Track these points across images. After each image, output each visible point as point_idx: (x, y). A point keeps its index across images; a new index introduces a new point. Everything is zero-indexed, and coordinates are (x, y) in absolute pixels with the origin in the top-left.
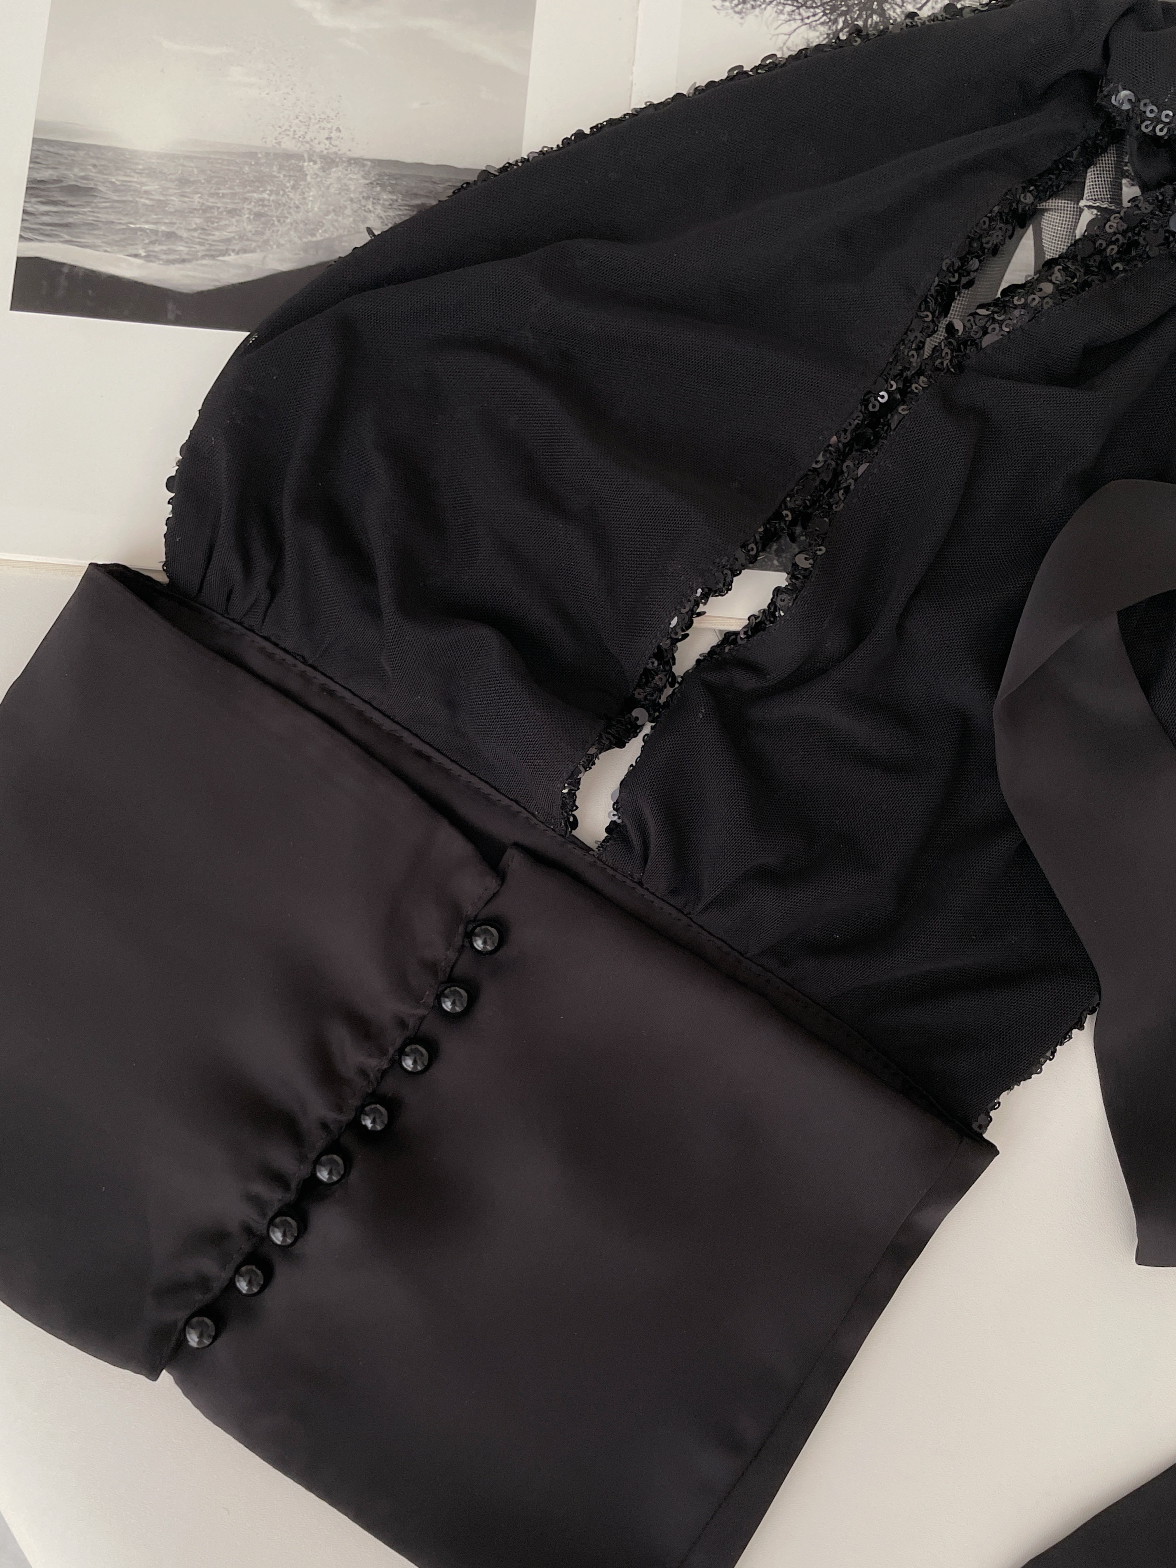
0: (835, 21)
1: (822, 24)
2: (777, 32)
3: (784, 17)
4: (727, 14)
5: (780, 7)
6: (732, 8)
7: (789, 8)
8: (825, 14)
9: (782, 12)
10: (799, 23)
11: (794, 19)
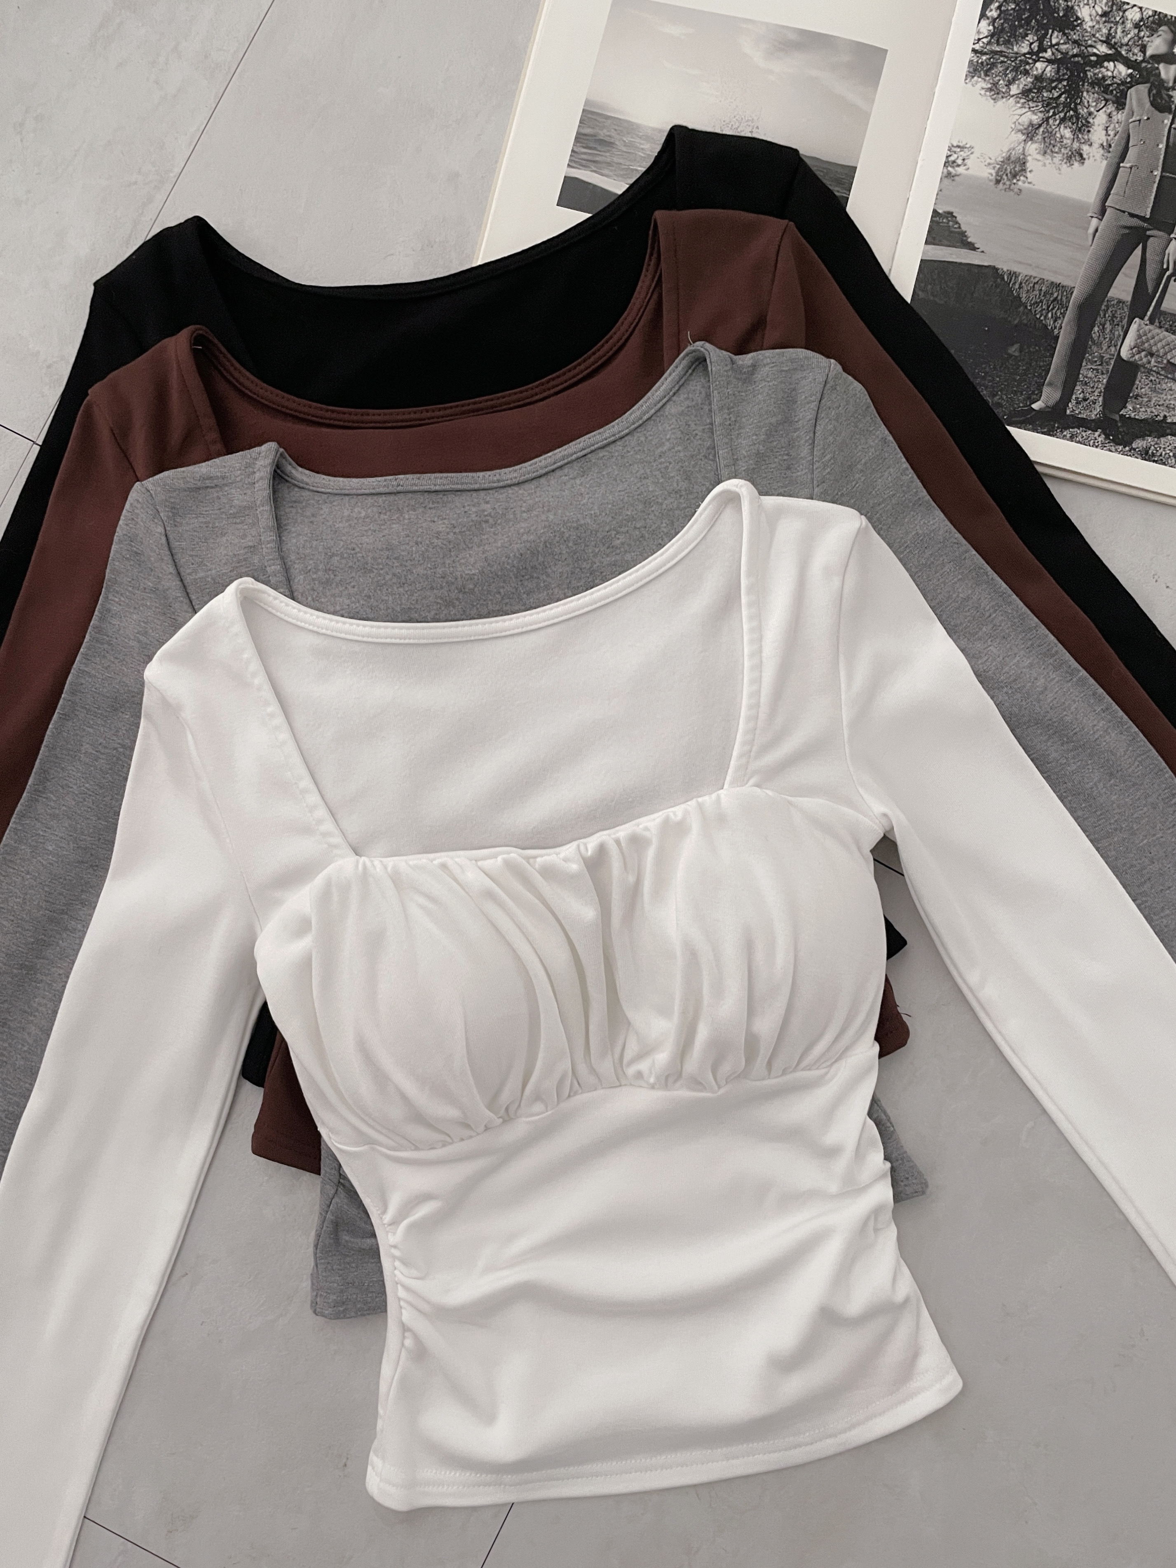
0: (1048, 112)
1: (1041, 112)
2: (1014, 113)
3: (1019, 105)
4: (987, 99)
5: (1018, 99)
6: (991, 96)
7: (1023, 101)
8: (1043, 107)
9: (1018, 102)
10: (1027, 110)
11: (1025, 107)
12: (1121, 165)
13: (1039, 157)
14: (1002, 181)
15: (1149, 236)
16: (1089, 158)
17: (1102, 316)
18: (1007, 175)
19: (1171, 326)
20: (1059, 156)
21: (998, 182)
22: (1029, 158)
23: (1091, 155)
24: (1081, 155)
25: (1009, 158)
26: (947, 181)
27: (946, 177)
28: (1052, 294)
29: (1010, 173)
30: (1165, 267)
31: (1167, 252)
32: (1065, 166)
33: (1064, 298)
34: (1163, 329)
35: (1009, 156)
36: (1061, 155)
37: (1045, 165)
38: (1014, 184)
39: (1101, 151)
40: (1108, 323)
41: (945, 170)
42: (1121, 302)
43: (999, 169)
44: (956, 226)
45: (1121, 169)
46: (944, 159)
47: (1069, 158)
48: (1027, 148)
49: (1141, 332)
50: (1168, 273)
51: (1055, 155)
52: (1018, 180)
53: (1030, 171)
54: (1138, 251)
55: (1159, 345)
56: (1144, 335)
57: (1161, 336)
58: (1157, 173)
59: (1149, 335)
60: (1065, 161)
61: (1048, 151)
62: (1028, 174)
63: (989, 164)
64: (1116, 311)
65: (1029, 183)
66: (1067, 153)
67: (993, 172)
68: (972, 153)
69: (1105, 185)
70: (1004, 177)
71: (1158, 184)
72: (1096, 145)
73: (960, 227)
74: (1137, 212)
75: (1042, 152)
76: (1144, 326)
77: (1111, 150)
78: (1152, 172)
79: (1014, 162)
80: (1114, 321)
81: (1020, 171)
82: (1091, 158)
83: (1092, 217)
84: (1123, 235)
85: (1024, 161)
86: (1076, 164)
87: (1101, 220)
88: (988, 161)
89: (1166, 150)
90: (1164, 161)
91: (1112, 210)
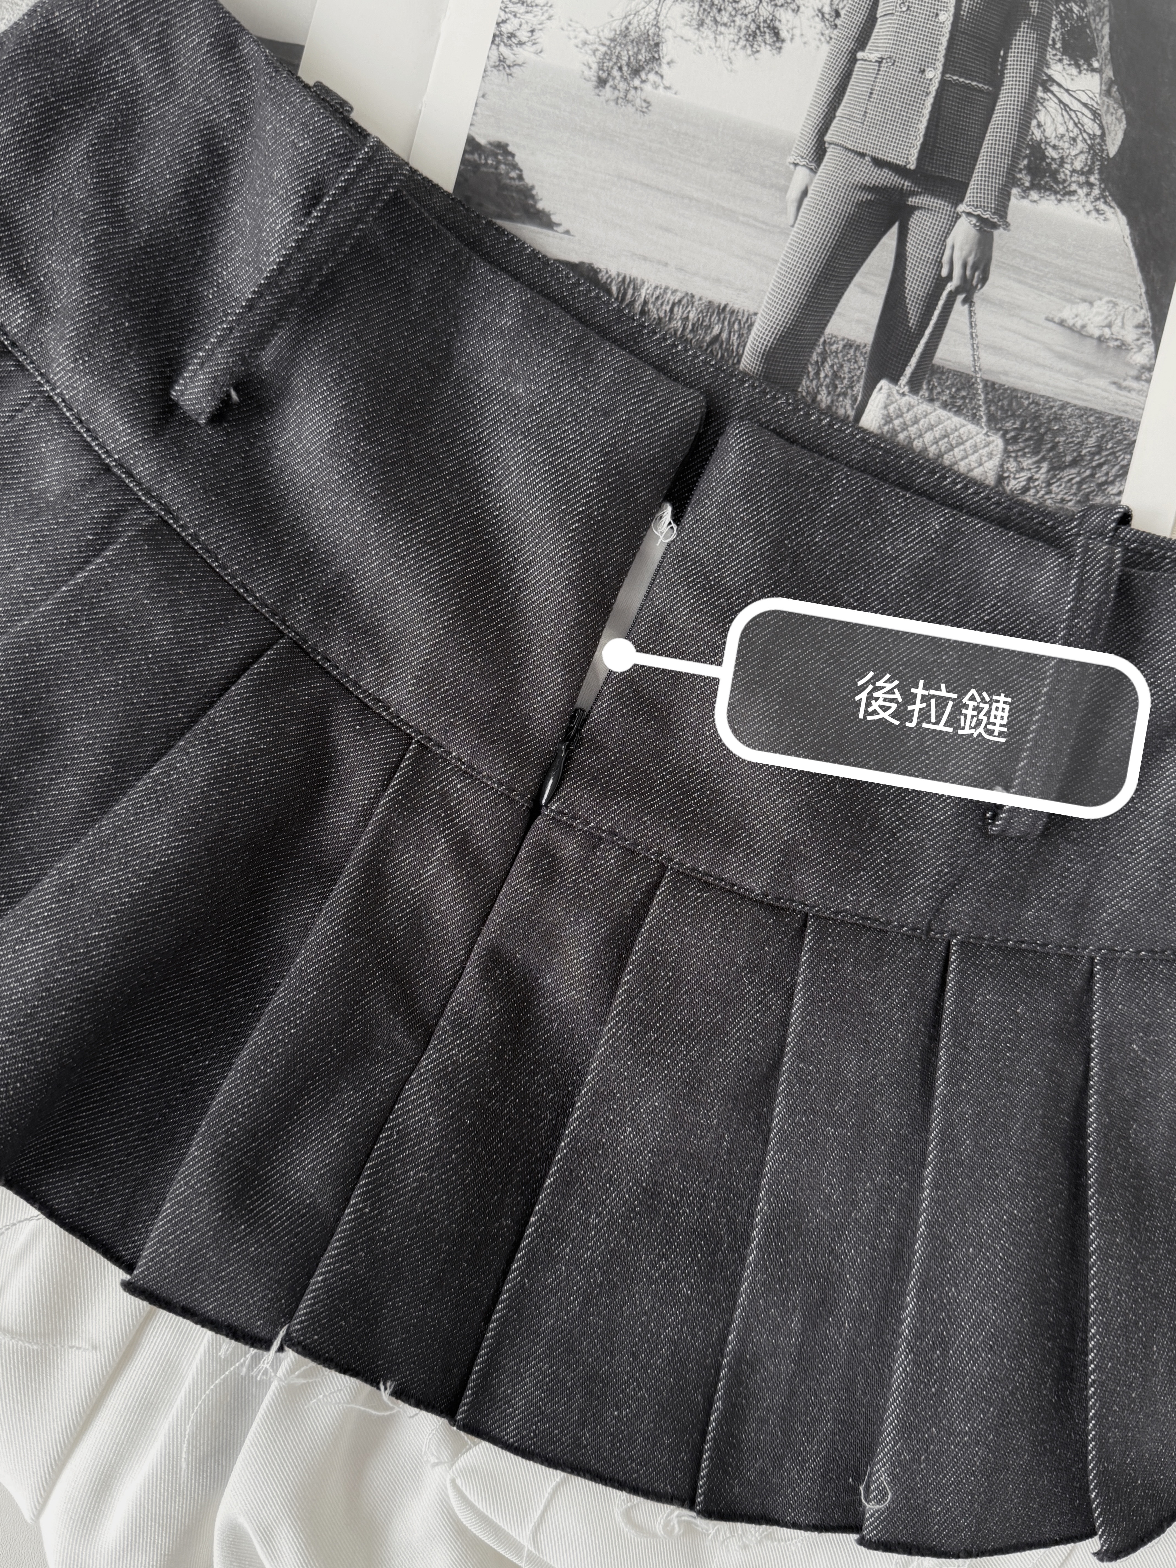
12: (860, 55)
13: (689, 32)
14: (611, 83)
15: (914, 208)
16: (792, 39)
17: (811, 374)
18: (620, 69)
19: (953, 397)
20: (730, 33)
21: (602, 82)
22: (667, 35)
23: (797, 32)
24: (776, 33)
25: (625, 34)
26: (497, 77)
27: (495, 67)
28: (709, 327)
29: (628, 65)
30: (944, 272)
31: (949, 242)
32: (741, 54)
33: (734, 338)
34: (937, 404)
35: (627, 28)
36: (733, 30)
37: (700, 51)
38: (636, 88)
39: (819, 25)
40: (824, 392)
41: (495, 53)
42: (851, 346)
43: (606, 53)
44: (513, 174)
45: (858, 64)
46: (492, 29)
47: (752, 37)
48: (664, 11)
49: (891, 409)
50: (950, 287)
51: (723, 29)
52: (643, 82)
53: (668, 63)
54: (890, 240)
55: (928, 437)
56: (898, 417)
57: (933, 418)
58: (934, 75)
59: (908, 417)
60: (742, 42)
61: (708, 21)
62: (665, 69)
63: (585, 43)
64: (842, 366)
65: (666, 88)
66: (748, 27)
67: (593, 62)
68: (550, 18)
69: (826, 97)
70: (616, 73)
71: (936, 98)
72: (807, 12)
73: (520, 177)
74: (890, 157)
75: (694, 23)
76: (898, 397)
77: (838, 22)
78: (923, 71)
79: (637, 42)
80: (836, 387)
81: (647, 62)
82: (797, 39)
83: (796, 165)
84: (860, 205)
85: (657, 39)
86: (766, 51)
87: (814, 171)
88: (583, 36)
89: (954, 24)
90: (949, 49)
91: (839, 150)
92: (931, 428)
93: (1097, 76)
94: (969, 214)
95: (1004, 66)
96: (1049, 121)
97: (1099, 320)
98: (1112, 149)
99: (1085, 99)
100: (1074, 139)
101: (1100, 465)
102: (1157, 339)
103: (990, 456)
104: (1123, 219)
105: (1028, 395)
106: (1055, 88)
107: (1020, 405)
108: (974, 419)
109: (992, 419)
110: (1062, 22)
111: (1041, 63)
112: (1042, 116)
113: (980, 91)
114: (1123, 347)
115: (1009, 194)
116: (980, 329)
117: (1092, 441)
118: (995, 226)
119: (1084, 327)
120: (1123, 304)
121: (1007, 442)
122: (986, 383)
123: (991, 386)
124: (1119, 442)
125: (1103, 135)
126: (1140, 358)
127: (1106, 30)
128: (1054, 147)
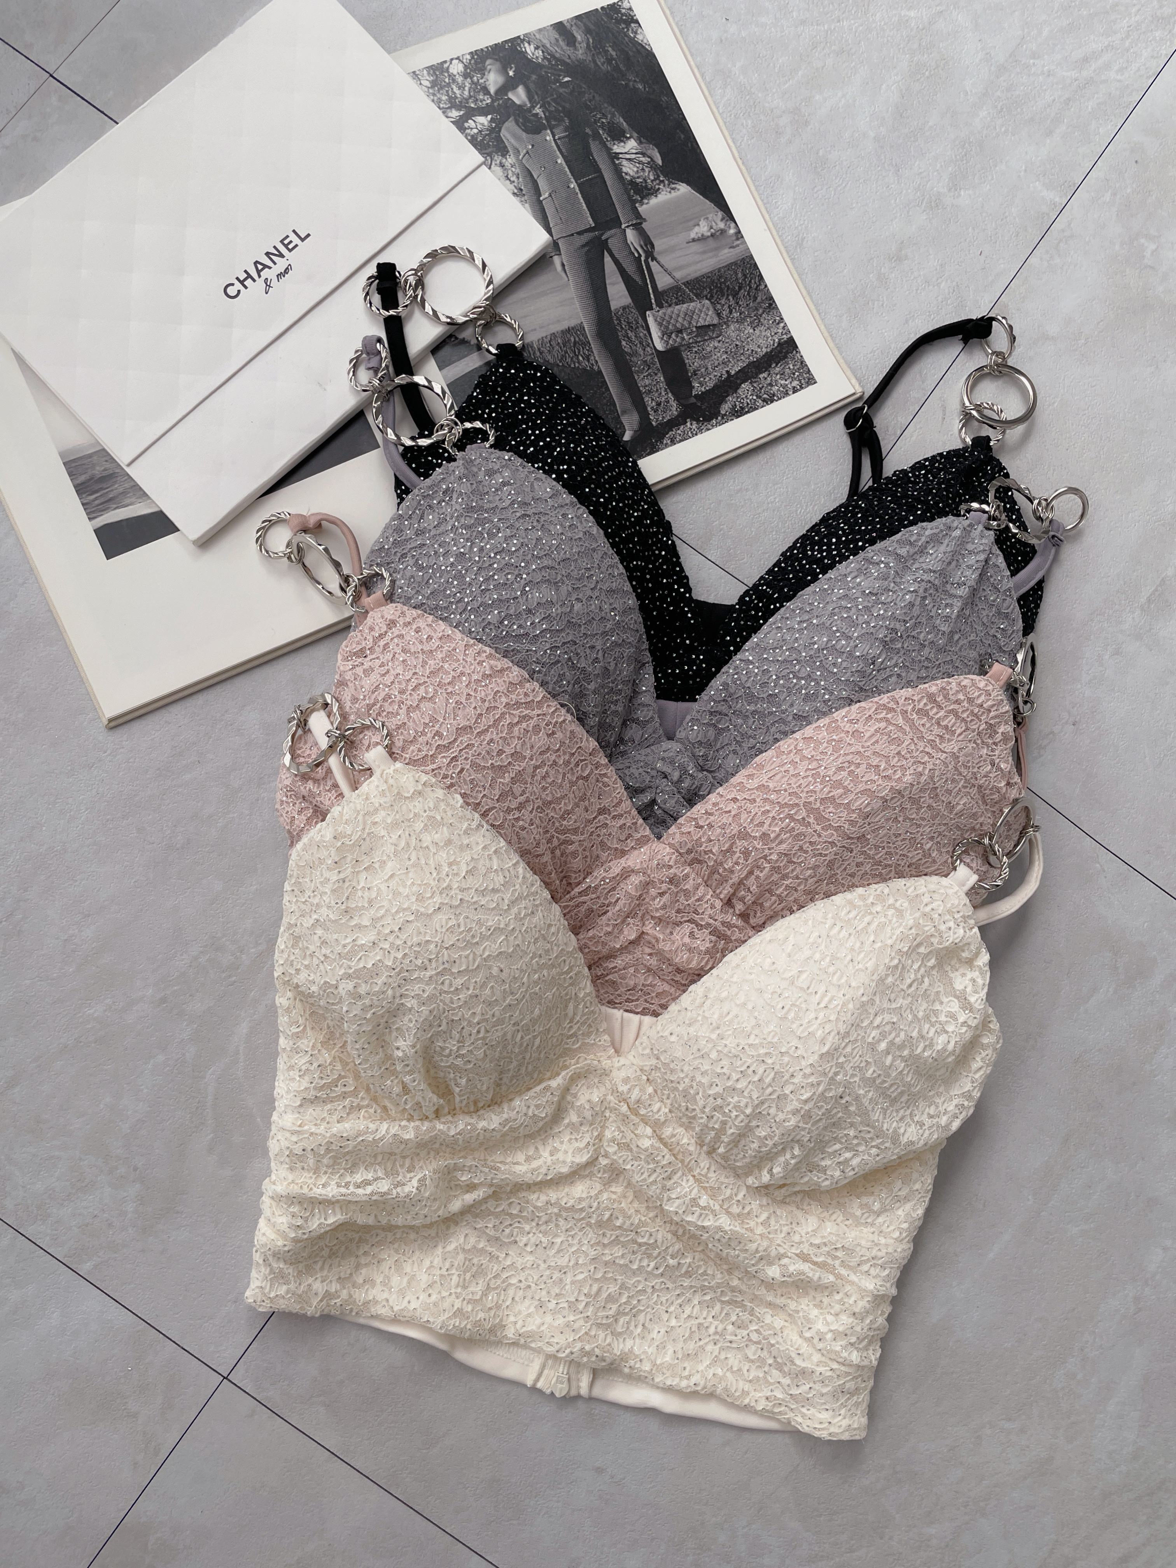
12: (541, 198)
15: (607, 240)
28: (569, 340)
30: (636, 255)
31: (629, 242)
34: (673, 305)
40: (629, 332)
45: (543, 202)
49: (658, 320)
50: (643, 259)
54: (607, 259)
55: (680, 320)
56: (663, 321)
57: (676, 311)
58: (573, 185)
59: (667, 318)
64: (627, 318)
71: (581, 193)
74: (583, 228)
77: (523, 192)
78: (568, 187)
80: (632, 327)
83: (551, 257)
84: (587, 253)
87: (560, 254)
89: (566, 162)
90: (571, 172)
91: (562, 240)
92: (678, 315)
93: (632, 140)
94: (628, 227)
95: (596, 162)
96: (628, 170)
97: (706, 229)
98: (660, 162)
99: (634, 151)
100: (643, 169)
101: (750, 282)
102: (732, 219)
103: (708, 309)
104: (684, 185)
105: (703, 276)
106: (621, 156)
107: (703, 282)
108: (691, 300)
109: (697, 295)
110: (603, 129)
111: (608, 150)
112: (624, 170)
113: (595, 178)
114: (723, 232)
115: (636, 208)
116: (666, 266)
117: (740, 275)
118: (641, 223)
119: (703, 235)
120: (710, 216)
121: (709, 300)
122: (684, 284)
123: (687, 284)
124: (750, 268)
125: (652, 160)
126: (732, 231)
127: (622, 120)
128: (638, 178)
